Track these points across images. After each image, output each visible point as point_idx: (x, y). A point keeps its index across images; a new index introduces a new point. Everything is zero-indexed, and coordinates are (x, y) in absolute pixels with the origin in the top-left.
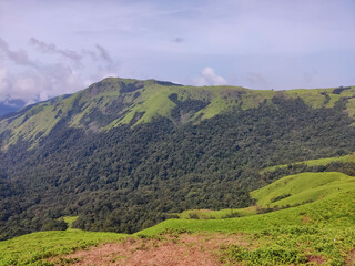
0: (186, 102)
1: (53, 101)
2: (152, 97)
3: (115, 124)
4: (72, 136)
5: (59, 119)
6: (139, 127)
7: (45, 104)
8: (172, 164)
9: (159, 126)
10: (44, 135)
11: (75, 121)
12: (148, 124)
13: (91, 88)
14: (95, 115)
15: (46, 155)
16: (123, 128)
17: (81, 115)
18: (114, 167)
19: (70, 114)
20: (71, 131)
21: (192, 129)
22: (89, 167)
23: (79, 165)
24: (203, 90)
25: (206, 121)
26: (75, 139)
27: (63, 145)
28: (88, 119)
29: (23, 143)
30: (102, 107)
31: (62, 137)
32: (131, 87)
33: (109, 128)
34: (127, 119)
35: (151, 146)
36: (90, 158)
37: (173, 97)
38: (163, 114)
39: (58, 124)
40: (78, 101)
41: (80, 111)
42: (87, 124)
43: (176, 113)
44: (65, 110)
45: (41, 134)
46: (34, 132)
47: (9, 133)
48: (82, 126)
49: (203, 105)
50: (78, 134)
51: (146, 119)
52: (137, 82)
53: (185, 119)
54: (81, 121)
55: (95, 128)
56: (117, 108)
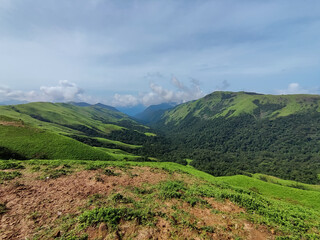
0: (266, 105)
1: (187, 103)
2: (241, 101)
3: (217, 116)
4: (195, 120)
5: (189, 112)
6: (231, 118)
7: (184, 104)
8: (251, 143)
9: (244, 119)
10: (182, 119)
11: (197, 113)
12: (237, 117)
13: (206, 97)
14: (207, 110)
15: (182, 128)
16: (223, 118)
17: (200, 111)
18: (214, 139)
19: (195, 109)
20: (194, 118)
21: (269, 123)
22: (201, 136)
23: (196, 135)
24: (281, 98)
25: (281, 118)
26: (196, 122)
27: (190, 124)
28: (203, 113)
29: (173, 122)
30: (211, 107)
32: (228, 97)
33: (213, 118)
34: (225, 113)
35: (237, 130)
37: (256, 102)
38: (248, 111)
39: (188, 114)
40: (199, 104)
41: (199, 109)
42: (202, 115)
43: (257, 112)
44: (192, 108)
45: (180, 118)
46: (178, 118)
47: (168, 117)
48: (199, 116)
49: (280, 107)
51: (236, 114)
52: (232, 93)
53: (263, 116)
54: (199, 114)
55: (205, 117)
56: (219, 107)
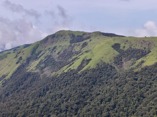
0: (127, 52)
1: (15, 49)
2: (97, 46)
3: (65, 69)
4: (29, 79)
5: (19, 65)
6: (86, 72)
7: (9, 52)
8: (114, 107)
9: (103, 71)
10: (6, 78)
11: (33, 67)
12: (94, 70)
13: (47, 38)
14: (49, 61)
15: (7, 95)
16: (72, 73)
17: (37, 62)
18: (63, 107)
19: (29, 60)
20: (29, 74)
21: (134, 75)
22: (42, 106)
23: (34, 104)
24: (144, 40)
25: (146, 68)
26: (32, 81)
27: (22, 87)
28: (43, 65)
30: (55, 55)
32: (79, 38)
33: (60, 72)
34: (77, 64)
35: (96, 89)
36: (43, 98)
37: (116, 46)
38: (107, 61)
39: (18, 69)
40: (35, 50)
41: (36, 58)
42: (42, 69)
43: (118, 61)
44: (24, 57)
45: (4, 76)
48: (38, 71)
49: (144, 53)
50: (34, 77)
51: (92, 65)
52: (85, 34)
53: (127, 66)
54: (37, 67)
55: (48, 72)
56: (68, 55)
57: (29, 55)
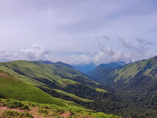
1: (137, 62)
4: (145, 79)
5: (139, 71)
7: (133, 63)
10: (132, 77)
11: (147, 72)
15: (132, 87)
19: (145, 69)
20: (145, 77)
22: (153, 96)
23: (147, 94)
28: (154, 72)
29: (122, 80)
31: (139, 79)
36: (154, 92)
39: (138, 73)
40: (149, 63)
41: (150, 68)
42: (154, 74)
44: (142, 67)
46: (127, 76)
47: (117, 75)
48: (151, 75)
50: (148, 79)
54: (150, 73)
57: (145, 66)
